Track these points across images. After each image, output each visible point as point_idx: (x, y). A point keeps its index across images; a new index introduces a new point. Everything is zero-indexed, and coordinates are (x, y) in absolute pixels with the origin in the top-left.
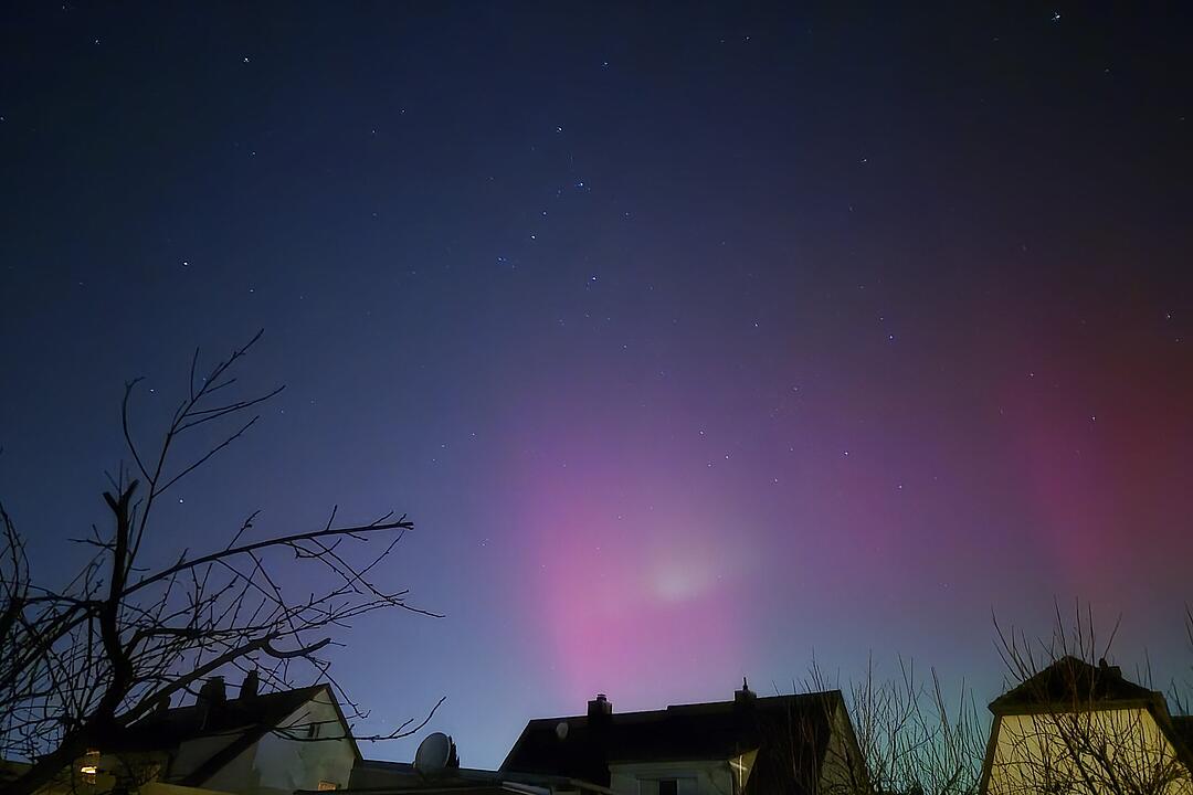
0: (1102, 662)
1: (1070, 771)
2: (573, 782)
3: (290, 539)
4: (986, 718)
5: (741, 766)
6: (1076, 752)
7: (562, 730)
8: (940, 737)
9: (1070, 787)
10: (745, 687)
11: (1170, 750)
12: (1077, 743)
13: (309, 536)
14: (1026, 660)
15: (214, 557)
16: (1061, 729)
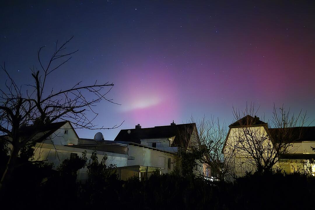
0: (255, 116)
1: (244, 138)
2: (133, 143)
3: (86, 87)
4: (228, 128)
5: (171, 140)
6: (246, 134)
7: (129, 132)
8: (218, 132)
9: (244, 141)
10: (173, 122)
11: (266, 134)
12: (246, 133)
13: (90, 87)
14: (239, 116)
15: (68, 91)
16: (243, 130)
